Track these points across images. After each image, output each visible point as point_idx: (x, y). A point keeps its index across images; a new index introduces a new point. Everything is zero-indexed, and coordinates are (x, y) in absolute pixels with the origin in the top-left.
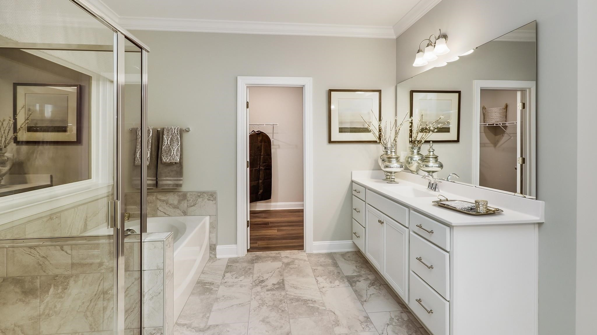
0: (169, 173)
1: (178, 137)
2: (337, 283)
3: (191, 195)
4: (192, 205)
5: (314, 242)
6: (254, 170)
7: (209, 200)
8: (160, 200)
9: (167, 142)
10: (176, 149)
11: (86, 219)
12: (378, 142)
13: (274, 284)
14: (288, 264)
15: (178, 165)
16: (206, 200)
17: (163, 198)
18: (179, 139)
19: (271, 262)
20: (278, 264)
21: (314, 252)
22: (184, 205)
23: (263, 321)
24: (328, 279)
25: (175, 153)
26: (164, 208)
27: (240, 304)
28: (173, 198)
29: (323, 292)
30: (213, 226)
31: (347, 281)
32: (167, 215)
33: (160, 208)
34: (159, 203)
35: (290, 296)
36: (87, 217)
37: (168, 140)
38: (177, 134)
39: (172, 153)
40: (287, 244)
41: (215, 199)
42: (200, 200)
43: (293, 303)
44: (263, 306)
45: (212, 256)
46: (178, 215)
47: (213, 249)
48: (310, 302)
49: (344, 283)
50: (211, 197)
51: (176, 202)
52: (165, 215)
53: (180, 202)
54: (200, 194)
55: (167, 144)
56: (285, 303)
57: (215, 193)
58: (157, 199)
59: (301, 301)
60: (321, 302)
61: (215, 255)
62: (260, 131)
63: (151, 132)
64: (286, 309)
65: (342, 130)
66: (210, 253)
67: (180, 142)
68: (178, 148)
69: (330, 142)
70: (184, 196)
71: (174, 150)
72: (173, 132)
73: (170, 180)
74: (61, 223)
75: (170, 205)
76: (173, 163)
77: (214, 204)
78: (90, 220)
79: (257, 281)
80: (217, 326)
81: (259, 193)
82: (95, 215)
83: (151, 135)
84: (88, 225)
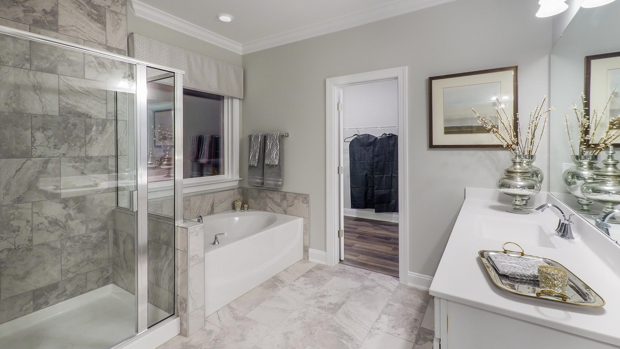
0: (271, 174)
1: (277, 142)
2: (401, 331)
3: (289, 195)
4: (290, 205)
5: (409, 272)
6: (384, 177)
7: (303, 202)
8: (268, 197)
9: (270, 147)
10: (275, 153)
11: (213, 205)
12: (505, 147)
13: (330, 304)
14: (367, 288)
15: (278, 167)
16: (301, 202)
17: (271, 196)
18: (278, 143)
19: (352, 280)
20: (356, 285)
21: (409, 284)
22: (285, 204)
23: (285, 334)
24: (393, 322)
25: (274, 157)
26: (271, 205)
27: (283, 309)
28: (277, 197)
29: (372, 333)
30: (306, 229)
31: (415, 335)
32: (273, 211)
33: (269, 205)
34: (268, 200)
35: (333, 322)
36: (213, 203)
37: (270, 144)
38: (277, 139)
39: (272, 156)
40: (389, 266)
41: (308, 202)
42: (296, 201)
43: (328, 330)
44: (299, 320)
45: (306, 257)
46: (280, 213)
47: (306, 251)
48: (346, 338)
49: (410, 335)
50: (305, 200)
51: (279, 201)
52: (272, 211)
53: (282, 200)
54: (297, 195)
55: (270, 148)
56: (321, 326)
57: (308, 195)
58: (267, 196)
59: (338, 332)
60: (358, 343)
61: (308, 257)
62: (392, 134)
63: (260, 138)
64: (316, 333)
65: (448, 131)
66: (304, 254)
67: (279, 147)
68: (277, 152)
69: (431, 146)
70: (284, 196)
71: (273, 154)
72: (274, 137)
73: (272, 180)
74: (190, 204)
75: (275, 202)
76: (274, 165)
77: (307, 207)
78: (217, 206)
79: (320, 294)
80: (249, 320)
81: (391, 203)
82: (222, 203)
83: (260, 140)
84: (214, 209)
